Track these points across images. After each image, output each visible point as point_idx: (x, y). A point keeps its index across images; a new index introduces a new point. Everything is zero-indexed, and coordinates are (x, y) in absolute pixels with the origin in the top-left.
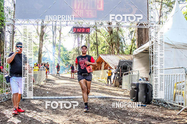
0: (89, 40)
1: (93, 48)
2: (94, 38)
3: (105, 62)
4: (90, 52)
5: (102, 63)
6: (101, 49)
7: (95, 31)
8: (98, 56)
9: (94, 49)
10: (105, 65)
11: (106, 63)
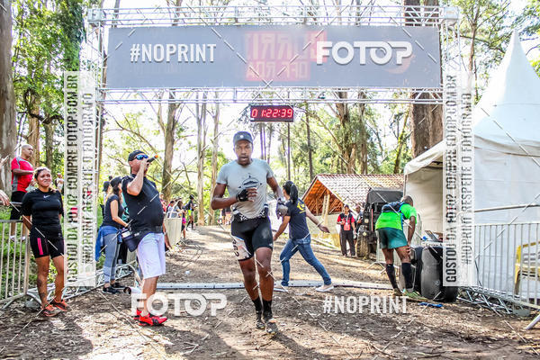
0: (289, 139)
1: (299, 159)
2: (301, 134)
3: (330, 193)
4: (292, 168)
5: (322, 197)
6: (321, 161)
7: (305, 115)
8: (312, 178)
9: (302, 160)
10: (331, 203)
11: (333, 197)
